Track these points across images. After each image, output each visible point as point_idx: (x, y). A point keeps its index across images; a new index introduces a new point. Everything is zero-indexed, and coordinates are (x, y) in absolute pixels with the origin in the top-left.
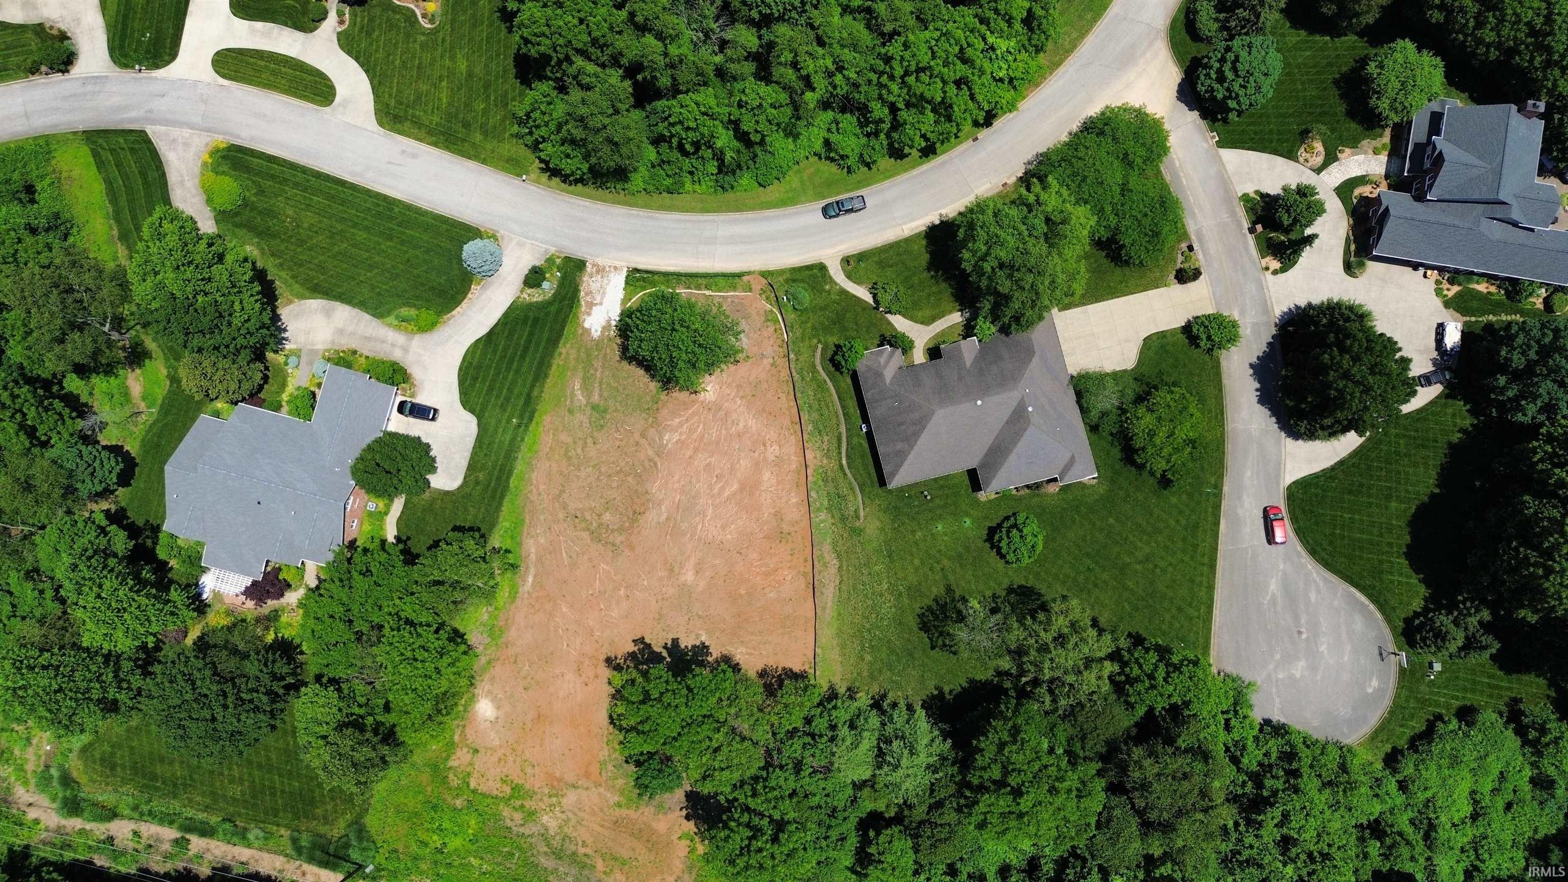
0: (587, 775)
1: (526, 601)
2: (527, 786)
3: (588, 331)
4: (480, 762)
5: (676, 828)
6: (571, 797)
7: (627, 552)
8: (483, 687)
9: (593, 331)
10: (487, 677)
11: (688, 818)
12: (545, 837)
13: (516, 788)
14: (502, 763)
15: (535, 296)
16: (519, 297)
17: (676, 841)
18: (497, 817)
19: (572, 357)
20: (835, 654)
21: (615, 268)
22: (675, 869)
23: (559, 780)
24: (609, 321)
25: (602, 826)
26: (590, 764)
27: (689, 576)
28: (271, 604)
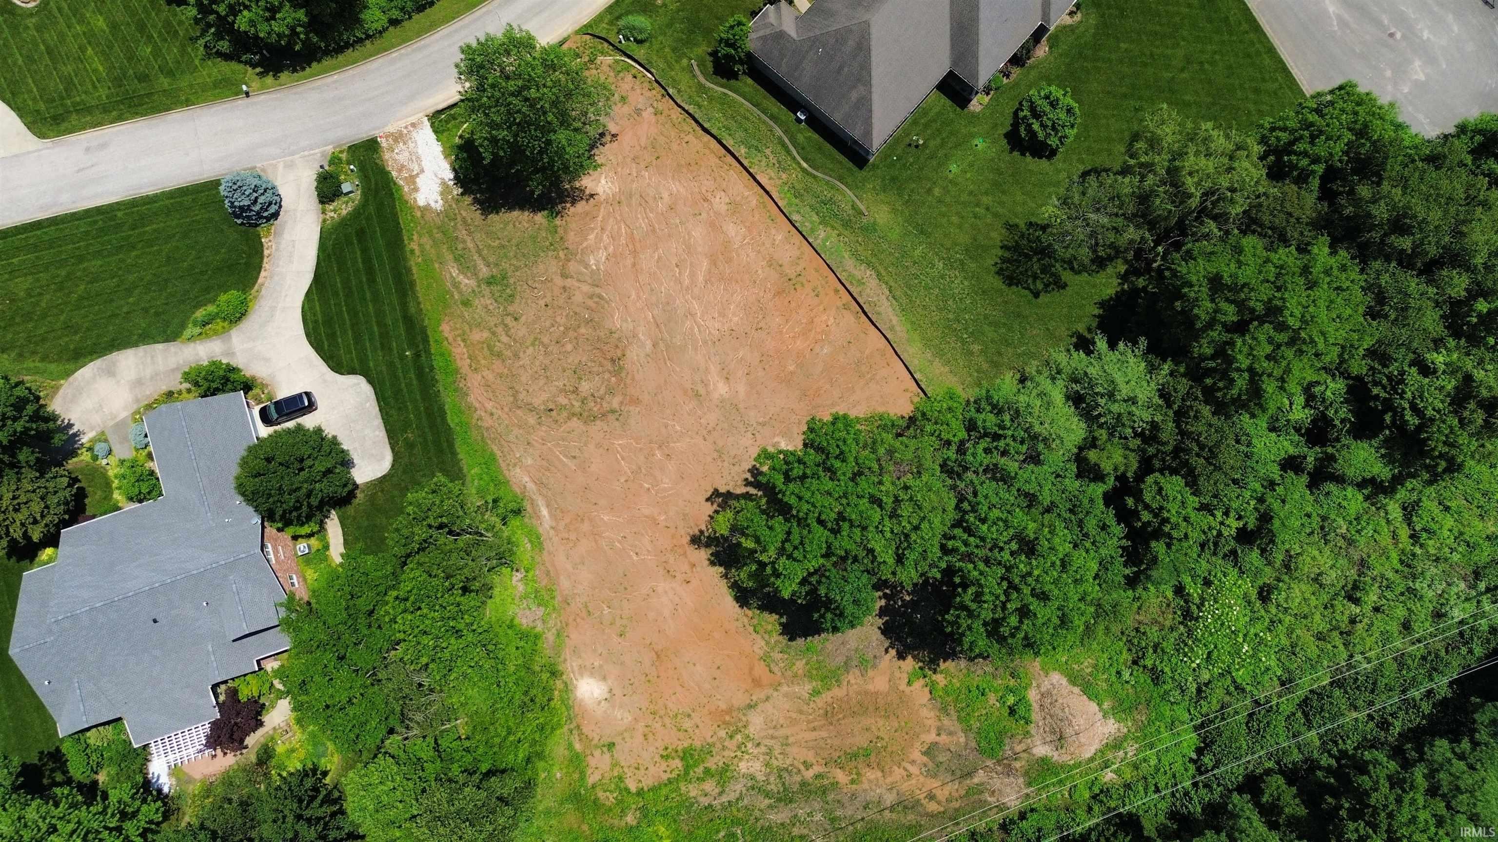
0: (757, 683)
1: (556, 539)
2: (697, 744)
3: (427, 208)
4: (622, 755)
5: (897, 674)
6: (756, 723)
7: (634, 410)
8: (570, 665)
9: (433, 205)
10: (567, 653)
11: (901, 656)
12: (756, 788)
13: (687, 755)
14: (650, 736)
15: (342, 208)
16: (324, 221)
17: (908, 690)
18: (688, 804)
19: (428, 247)
20: (938, 368)
21: (413, 125)
22: (928, 722)
23: (729, 711)
24: (444, 183)
25: (814, 729)
26: (751, 669)
27: (721, 389)
28: (253, 740)
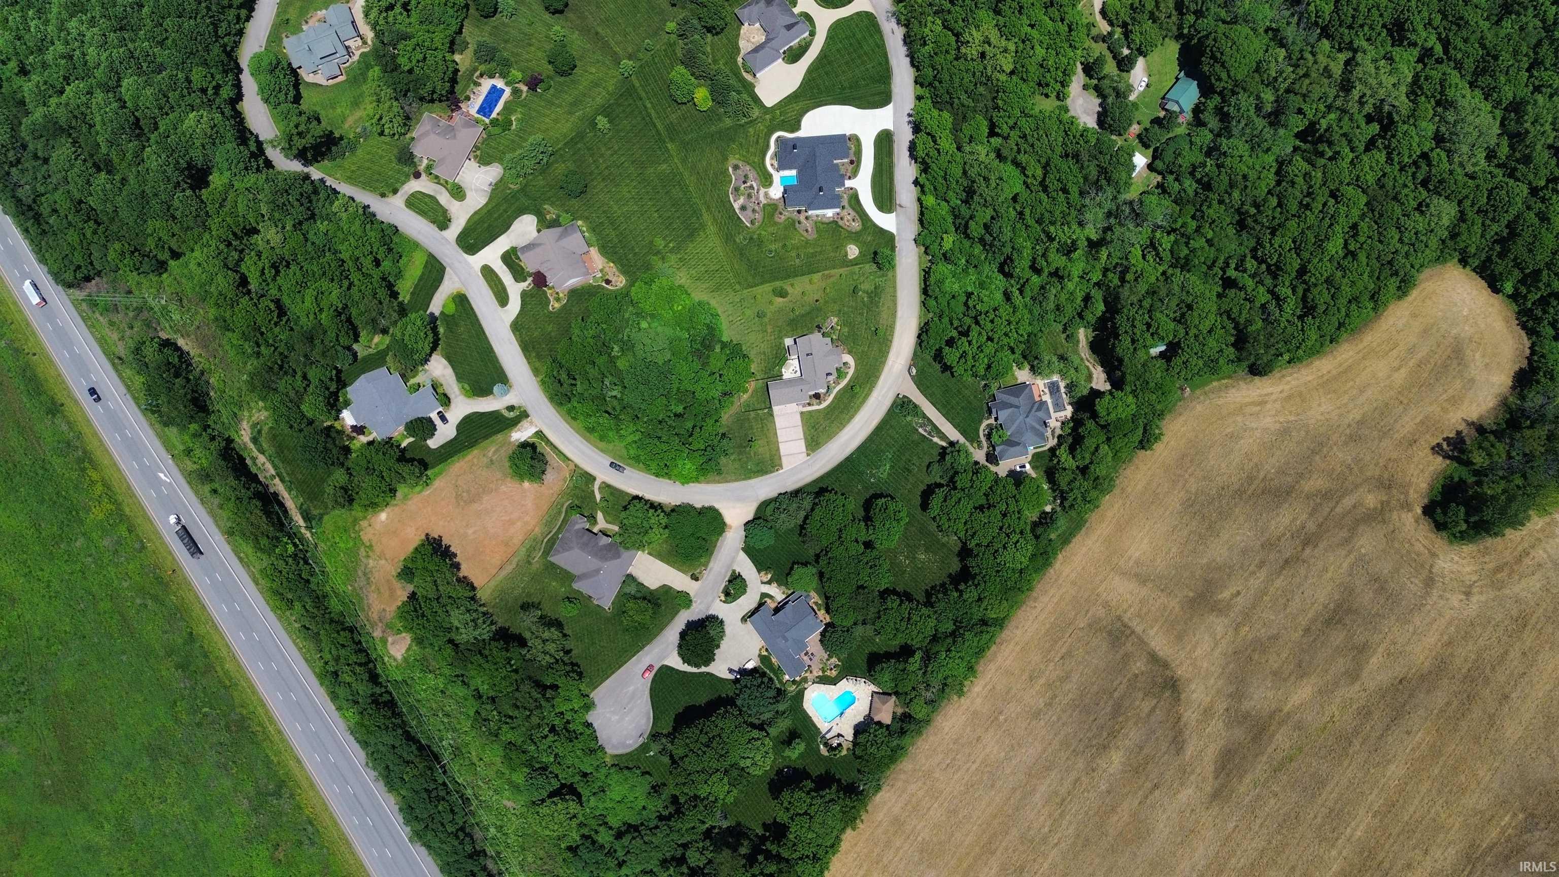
0: (392, 560)
1: (421, 497)
2: (374, 548)
3: (511, 437)
4: (369, 529)
5: (402, 597)
6: (383, 562)
7: (461, 509)
8: (388, 509)
10: (392, 508)
11: (407, 597)
12: (366, 566)
13: (371, 546)
14: (374, 535)
15: (506, 414)
16: (501, 410)
18: (359, 549)
19: (499, 440)
20: (489, 591)
21: (536, 426)
23: (384, 554)
24: (519, 439)
25: (383, 578)
27: (470, 531)
28: (354, 434)
